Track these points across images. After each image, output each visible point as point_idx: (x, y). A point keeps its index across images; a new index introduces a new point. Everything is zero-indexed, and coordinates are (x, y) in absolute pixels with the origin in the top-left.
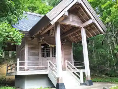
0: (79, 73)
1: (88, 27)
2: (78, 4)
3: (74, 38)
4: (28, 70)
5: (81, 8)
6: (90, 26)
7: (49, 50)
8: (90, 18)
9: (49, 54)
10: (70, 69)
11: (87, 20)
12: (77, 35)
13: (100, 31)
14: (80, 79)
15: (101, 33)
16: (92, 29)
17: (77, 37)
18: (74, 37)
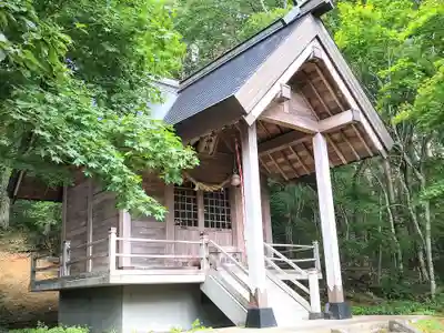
0: (305, 283)
1: (336, 132)
2: (312, 61)
3: (281, 165)
4: (133, 268)
5: (319, 72)
6: (342, 130)
7: (195, 201)
8: (347, 107)
9: (196, 216)
10: (272, 268)
11: (337, 111)
12: (293, 156)
13: (372, 147)
14: (309, 301)
15: (377, 154)
16: (348, 138)
17: (291, 162)
18: (281, 160)
